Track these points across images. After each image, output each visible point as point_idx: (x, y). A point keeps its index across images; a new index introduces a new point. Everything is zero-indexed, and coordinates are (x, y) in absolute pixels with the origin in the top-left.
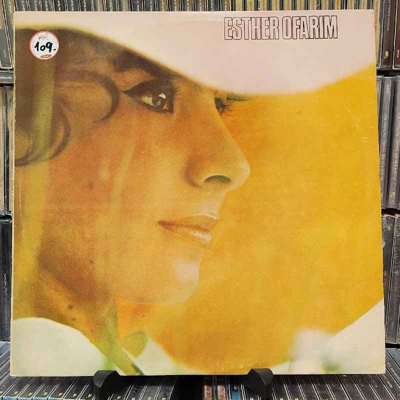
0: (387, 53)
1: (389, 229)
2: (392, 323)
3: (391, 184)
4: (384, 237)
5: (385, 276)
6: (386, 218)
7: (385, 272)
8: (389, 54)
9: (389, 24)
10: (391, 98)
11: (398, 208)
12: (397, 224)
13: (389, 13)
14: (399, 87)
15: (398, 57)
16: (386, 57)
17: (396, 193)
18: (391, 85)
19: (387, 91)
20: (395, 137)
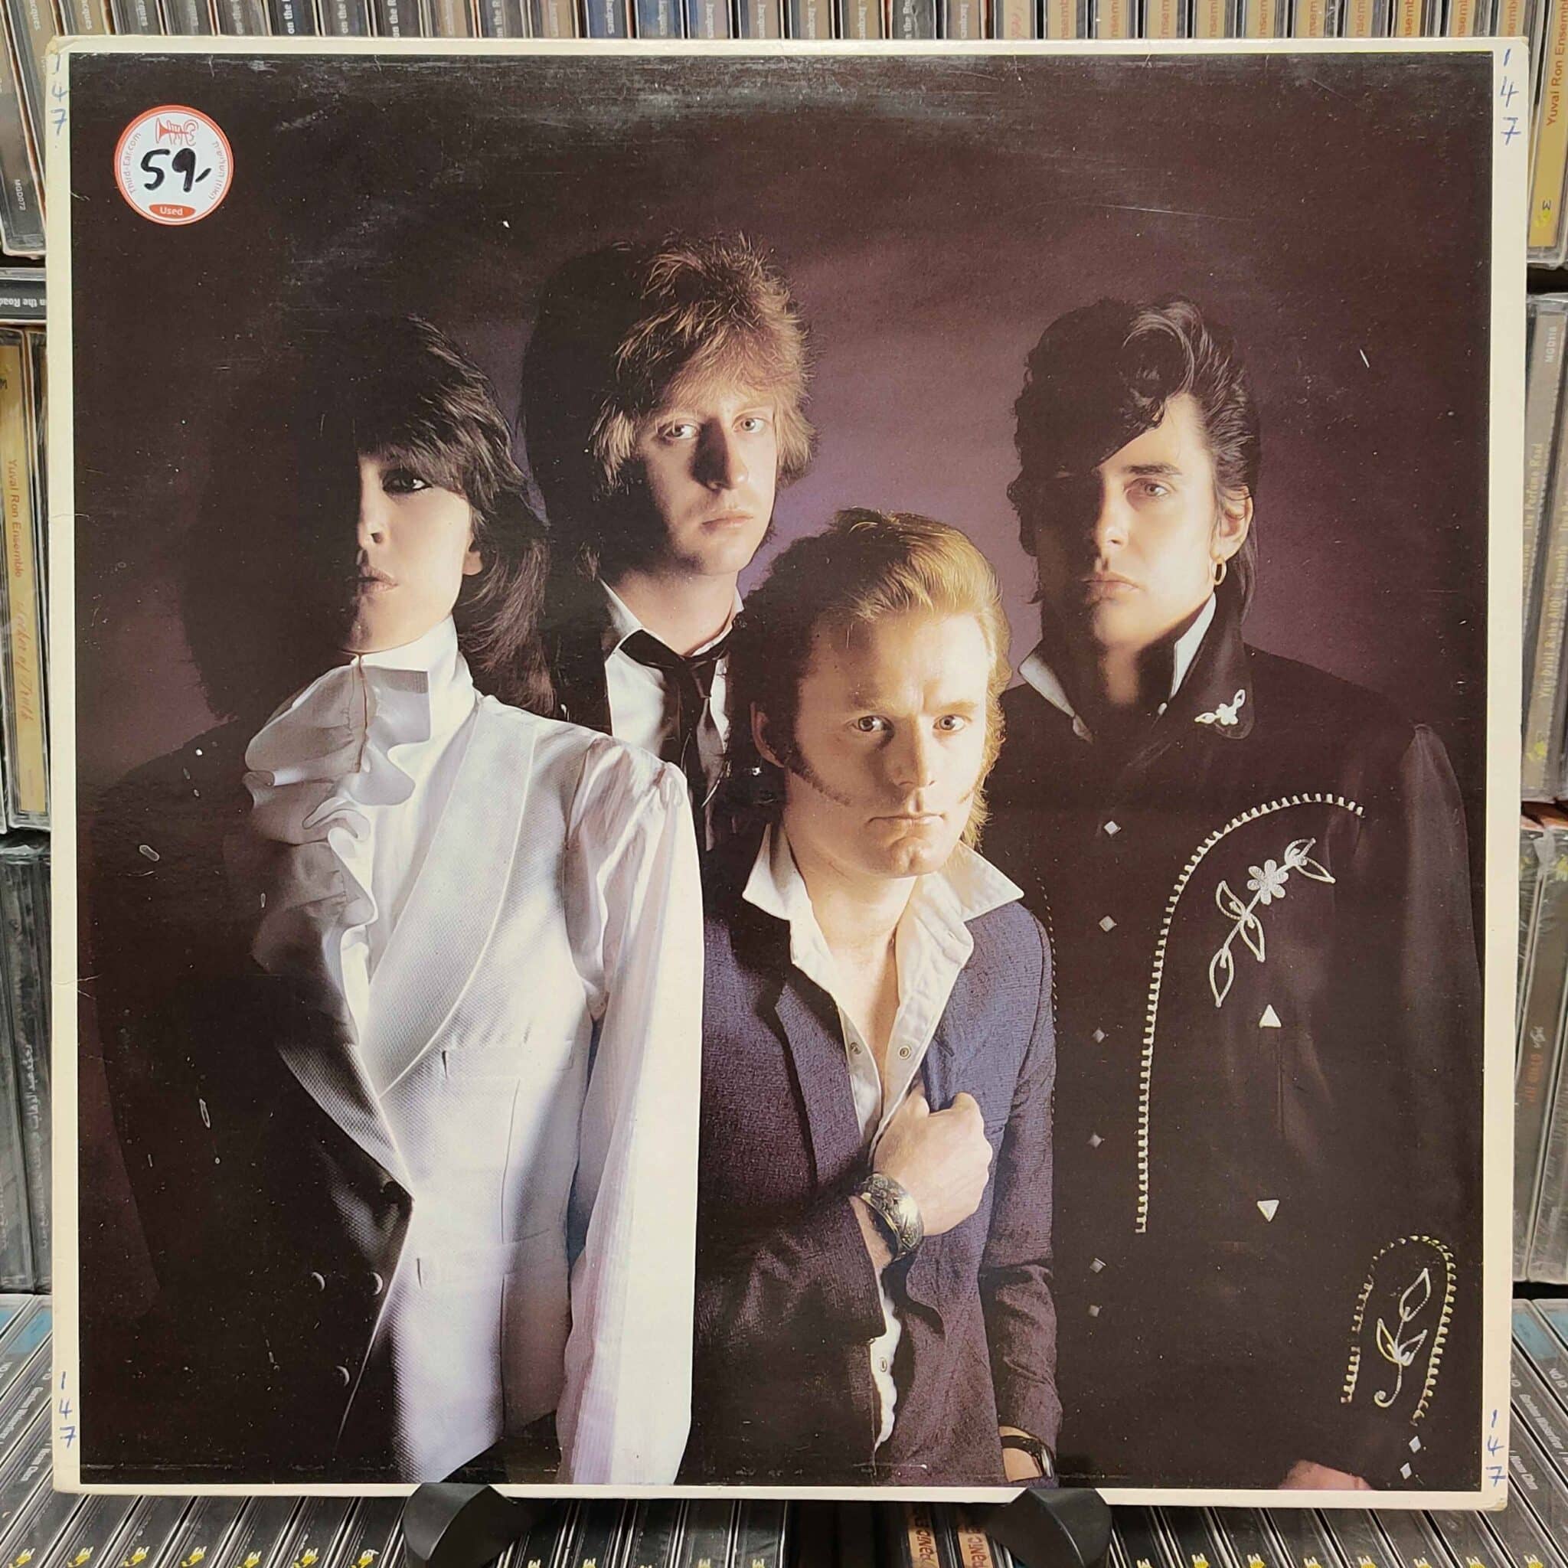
4: (1543, 908)
5: (1538, 1046)
6: (1555, 835)
7: (1540, 1030)
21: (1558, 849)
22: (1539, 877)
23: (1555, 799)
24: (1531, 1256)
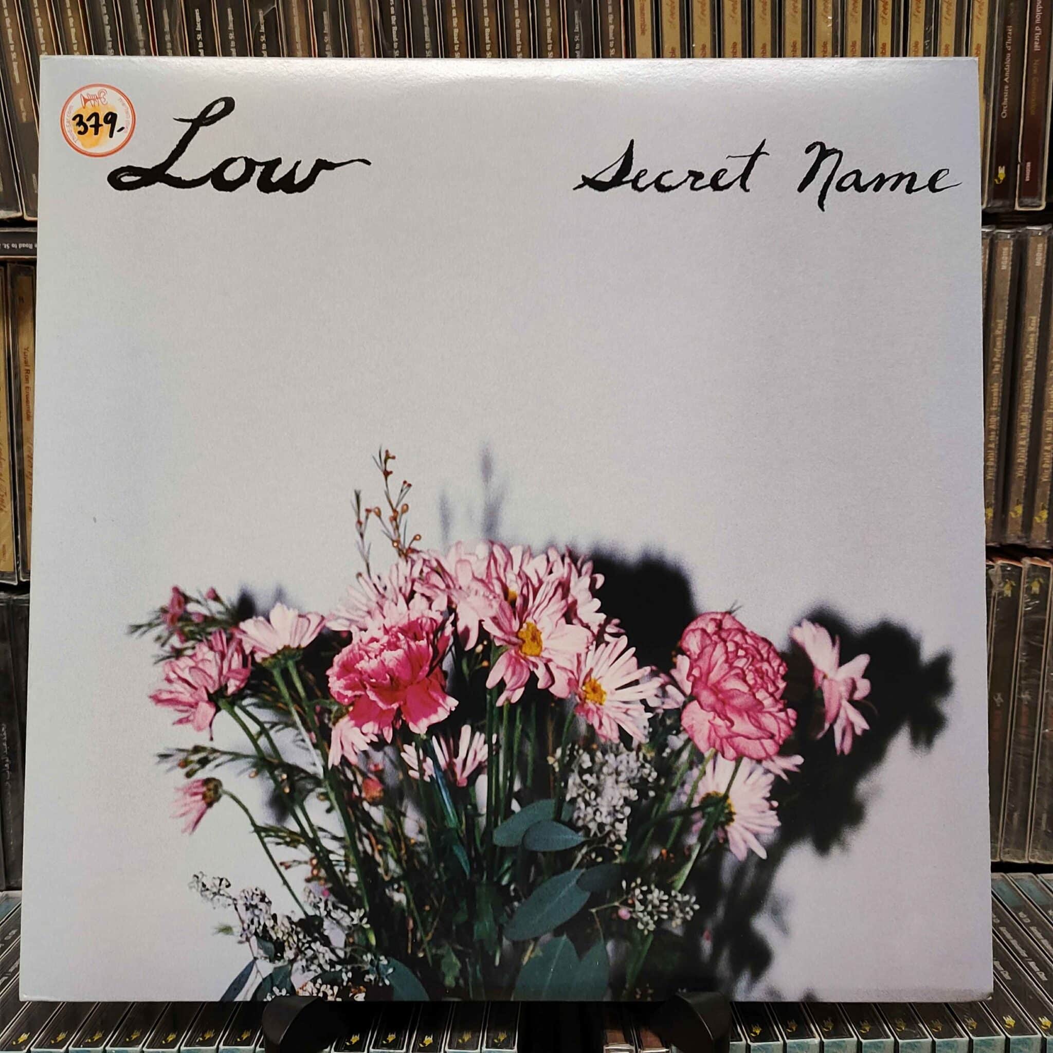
0: (1002, 171)
1: (1008, 592)
2: (1016, 815)
3: (1013, 487)
4: (997, 614)
5: (999, 705)
6: (1001, 567)
7: (999, 695)
8: (1007, 172)
9: (1006, 99)
10: (1011, 280)
11: (1028, 542)
12: (1026, 580)
13: (1007, 74)
14: (1030, 253)
15: (1027, 180)
16: (999, 180)
17: (1024, 508)
18: (1011, 249)
19: (1002, 263)
20: (1022, 374)
21: (1003, 577)
22: (993, 594)
23: (1001, 544)
24: (1002, 845)
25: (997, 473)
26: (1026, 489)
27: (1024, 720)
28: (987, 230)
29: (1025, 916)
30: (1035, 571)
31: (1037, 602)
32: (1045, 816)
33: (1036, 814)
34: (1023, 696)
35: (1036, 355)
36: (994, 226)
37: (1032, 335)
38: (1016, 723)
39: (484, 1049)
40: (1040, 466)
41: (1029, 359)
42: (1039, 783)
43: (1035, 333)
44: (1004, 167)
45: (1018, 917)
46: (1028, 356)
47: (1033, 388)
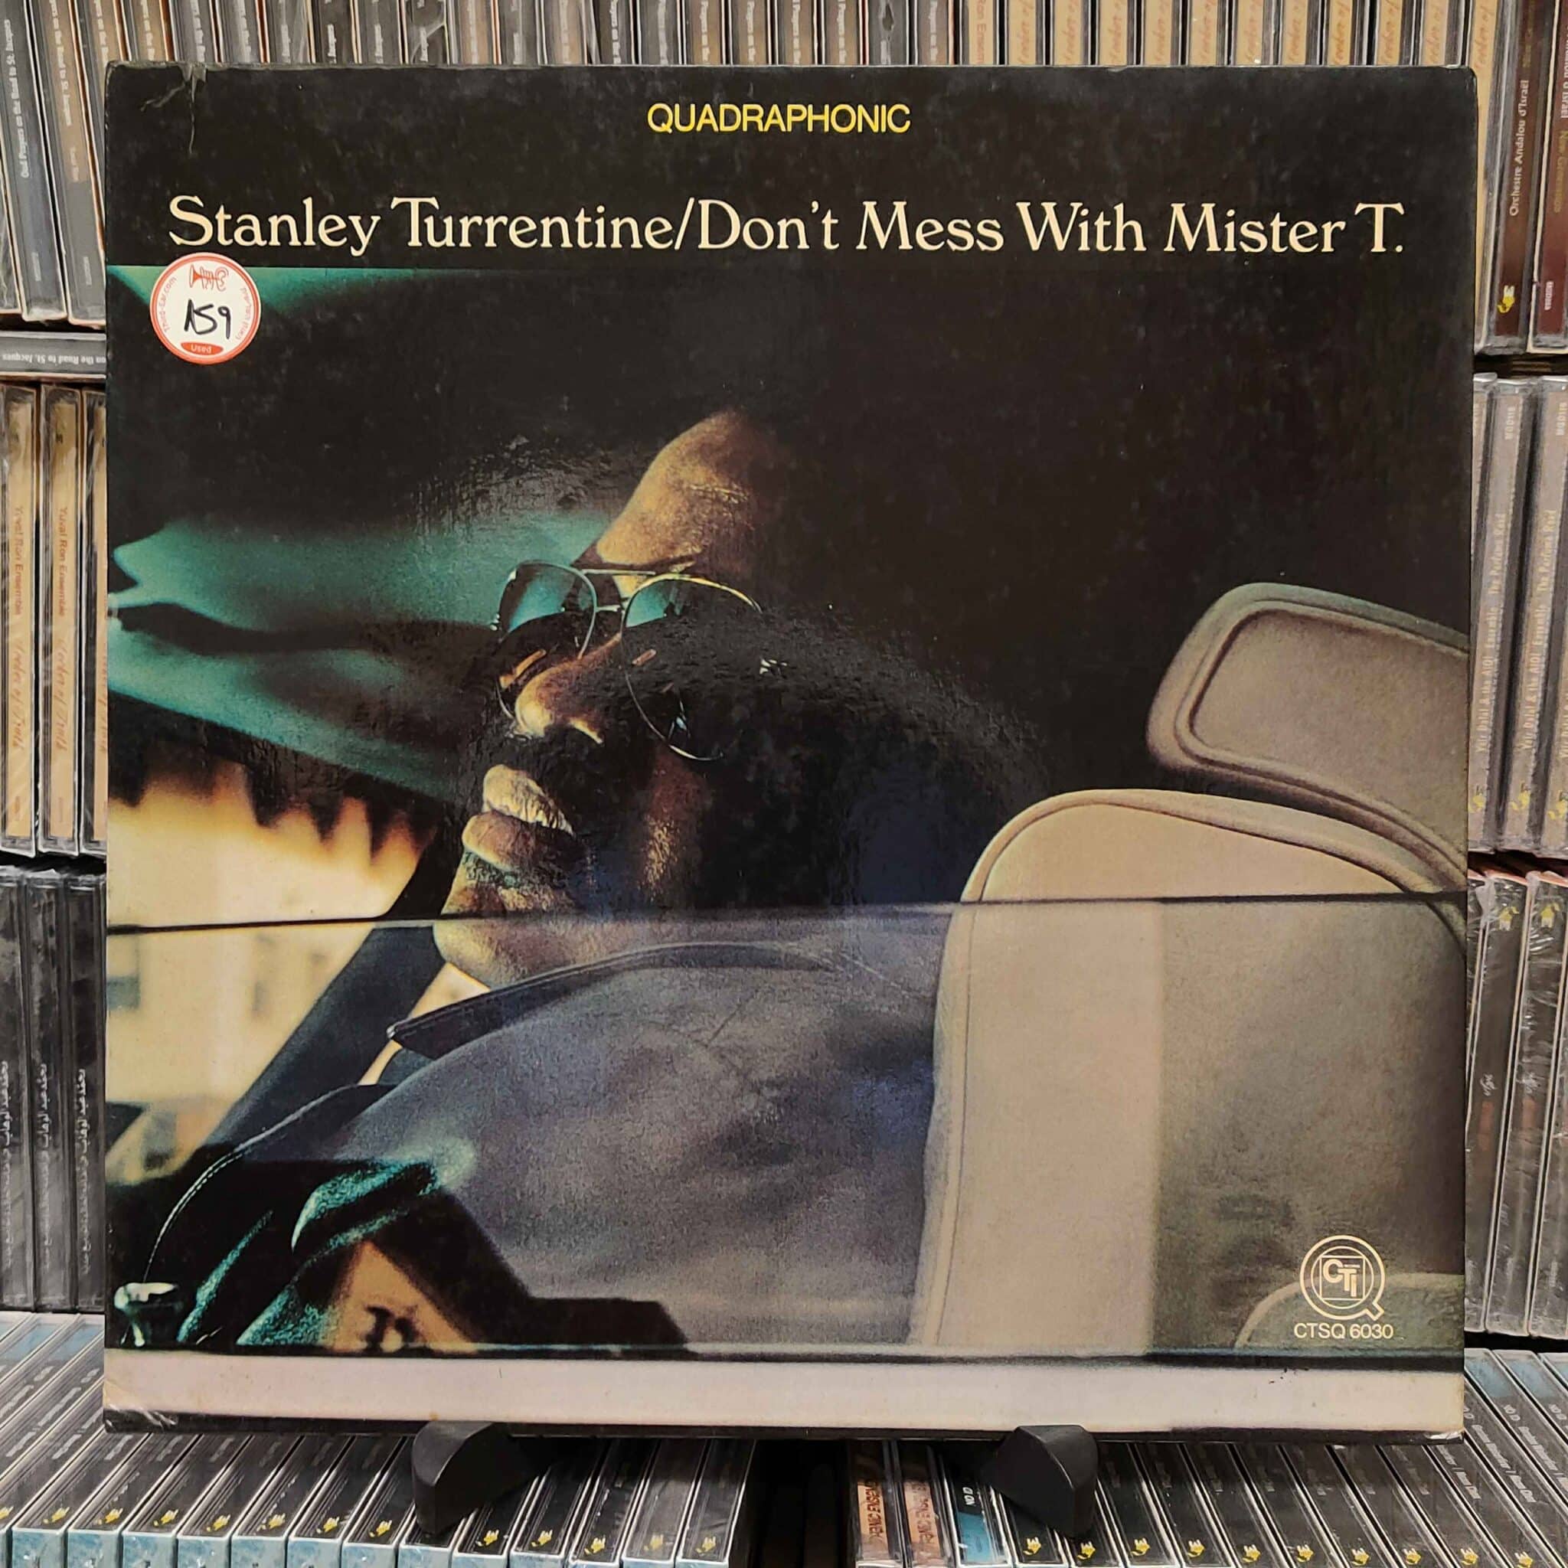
0: (1509, 293)
1: (1506, 924)
2: (1511, 1262)
3: (1517, 765)
4: (1487, 954)
5: (1488, 1094)
6: (1496, 884)
7: (1489, 1078)
8: (1517, 295)
9: (1517, 188)
10: (1519, 456)
11: (1538, 849)
12: (1533, 906)
13: (1519, 151)
14: (1547, 416)
15: (1547, 308)
16: (1505, 308)
17: (1532, 795)
18: (1521, 408)
19: (1507, 428)
20: (1531, 596)
21: (1499, 900)
22: (1482, 925)
23: (1495, 850)
24: (1489, 1306)
25: (1493, 743)
26: (1536, 769)
27: (1527, 1117)
28: (1484, 380)
29: (1514, 1410)
30: (1546, 893)
31: (1549, 939)
32: (1554, 1266)
33: (1541, 1262)
34: (1524, 1081)
35: (1554, 568)
36: (1496, 375)
37: (1550, 538)
38: (1513, 1120)
39: (679, 1559)
40: (1557, 733)
41: (1544, 574)
42: (1547, 1216)
43: (1554, 535)
44: (1512, 288)
45: (1503, 1411)
46: (1542, 570)
47: (1549, 617)
